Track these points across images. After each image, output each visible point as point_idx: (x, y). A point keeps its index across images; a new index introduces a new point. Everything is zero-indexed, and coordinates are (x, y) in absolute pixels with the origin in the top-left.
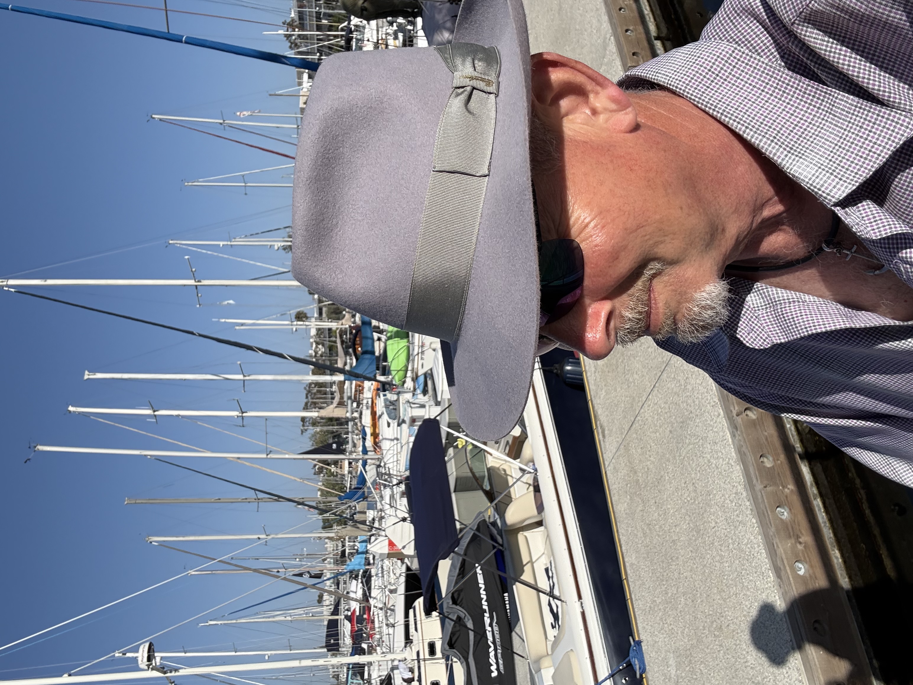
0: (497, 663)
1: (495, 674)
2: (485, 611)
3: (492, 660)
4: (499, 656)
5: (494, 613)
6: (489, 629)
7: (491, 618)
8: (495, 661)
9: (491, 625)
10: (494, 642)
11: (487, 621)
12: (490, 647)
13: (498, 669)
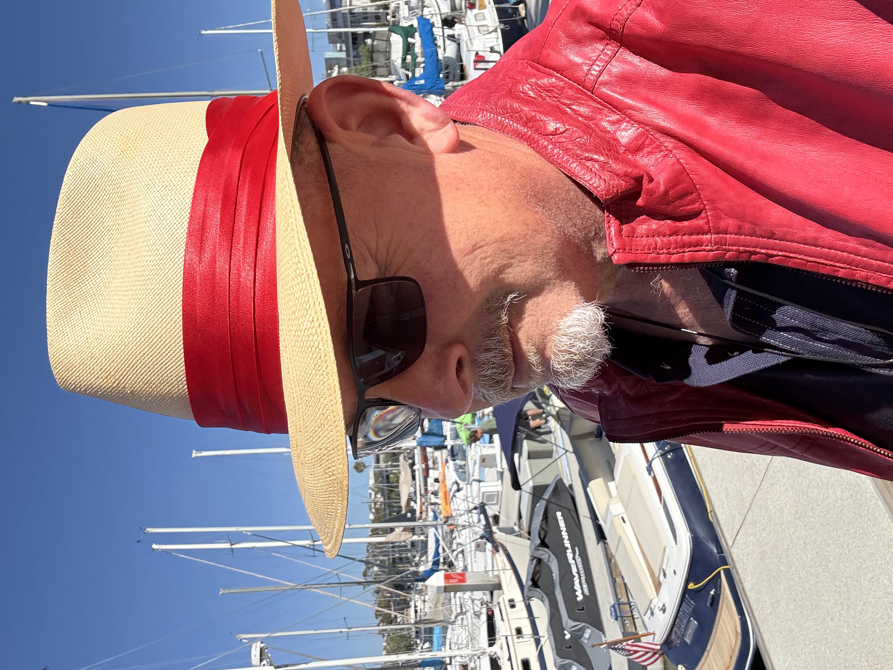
0: (582, 589)
1: (580, 598)
2: (567, 548)
3: (577, 587)
4: (583, 582)
5: (576, 549)
6: (573, 562)
7: (574, 553)
8: (580, 587)
9: (574, 559)
10: (578, 573)
11: (570, 555)
12: (574, 576)
13: (583, 593)
